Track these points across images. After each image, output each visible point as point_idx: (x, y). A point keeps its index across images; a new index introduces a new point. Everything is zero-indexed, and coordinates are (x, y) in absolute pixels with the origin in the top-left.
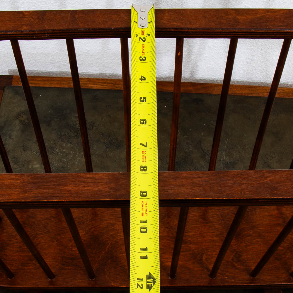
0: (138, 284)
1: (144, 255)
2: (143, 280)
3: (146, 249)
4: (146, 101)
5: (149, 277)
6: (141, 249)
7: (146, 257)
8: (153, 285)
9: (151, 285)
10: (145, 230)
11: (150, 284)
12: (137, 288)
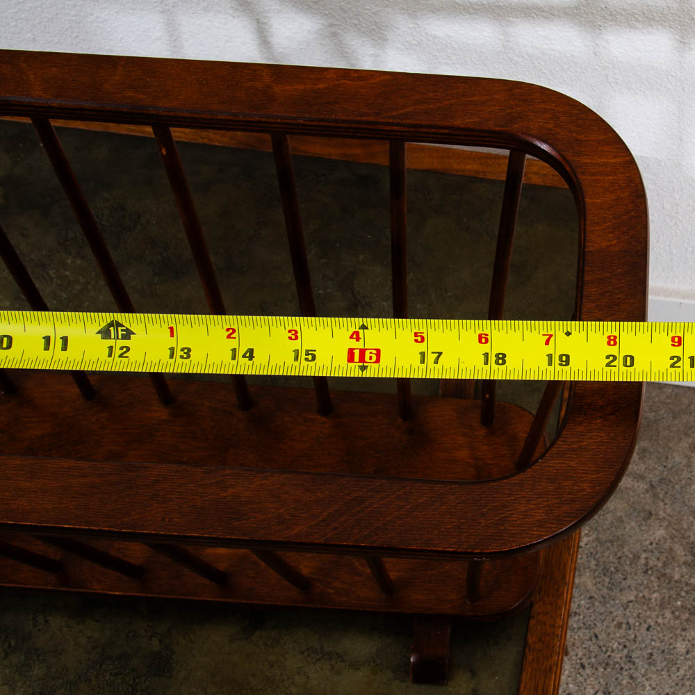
0: (121, 356)
1: (59, 343)
2: (112, 347)
3: (47, 339)
5: (105, 333)
6: (47, 347)
7: (65, 340)
8: (124, 326)
9: (122, 330)
10: (5, 339)
11: (120, 333)
12: (127, 357)
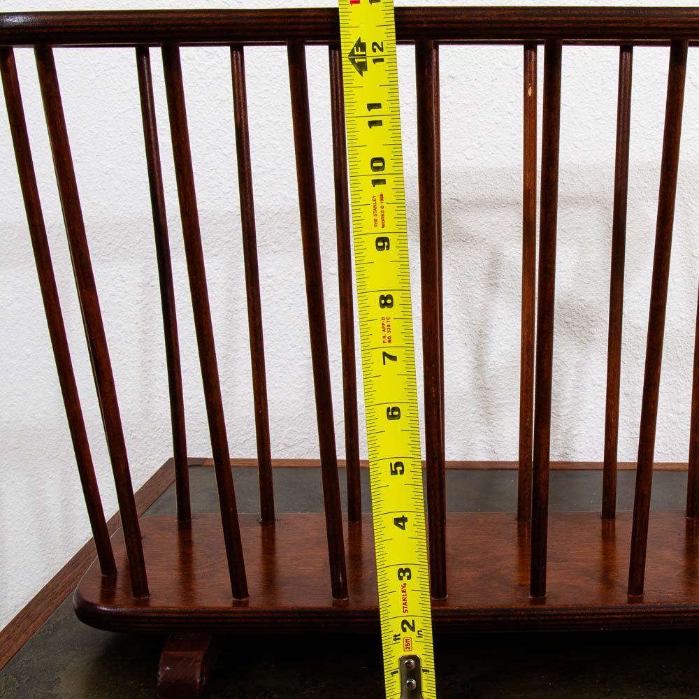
0: (381, 49)
1: (374, 111)
3: (372, 124)
4: (391, 464)
5: (362, 67)
6: (379, 123)
8: (354, 48)
10: (375, 165)
12: (382, 43)
